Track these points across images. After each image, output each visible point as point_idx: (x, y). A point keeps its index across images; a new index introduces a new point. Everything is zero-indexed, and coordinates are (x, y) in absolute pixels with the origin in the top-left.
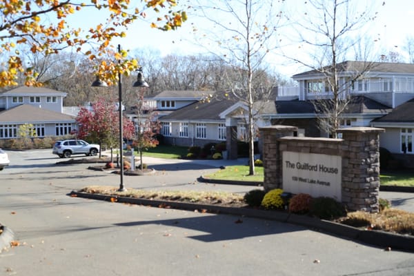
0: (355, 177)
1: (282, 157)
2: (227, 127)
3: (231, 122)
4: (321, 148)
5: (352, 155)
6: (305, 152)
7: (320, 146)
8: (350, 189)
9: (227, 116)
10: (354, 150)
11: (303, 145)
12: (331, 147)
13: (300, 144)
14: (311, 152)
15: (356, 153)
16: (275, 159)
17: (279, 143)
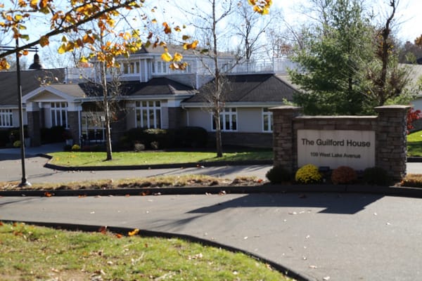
0: (395, 148)
1: (296, 135)
2: (28, 113)
3: (33, 107)
4: (349, 125)
5: (391, 129)
6: (328, 129)
7: (348, 123)
8: (389, 159)
9: (28, 100)
10: (394, 125)
11: (325, 123)
12: (363, 123)
13: (320, 123)
14: (336, 129)
15: (396, 127)
16: (289, 138)
17: (294, 122)
